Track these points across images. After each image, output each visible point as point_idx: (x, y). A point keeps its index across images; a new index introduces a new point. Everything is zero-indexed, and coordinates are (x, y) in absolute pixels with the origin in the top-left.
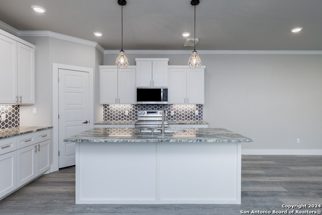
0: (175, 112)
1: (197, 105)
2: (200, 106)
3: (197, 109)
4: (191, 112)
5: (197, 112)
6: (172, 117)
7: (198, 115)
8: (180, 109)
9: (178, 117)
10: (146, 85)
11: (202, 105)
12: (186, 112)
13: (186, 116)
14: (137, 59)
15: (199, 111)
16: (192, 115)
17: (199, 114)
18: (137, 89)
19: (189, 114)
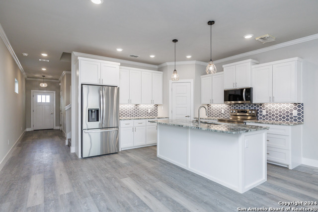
0: (267, 112)
1: (295, 104)
2: (299, 106)
3: (295, 109)
4: (288, 112)
5: (295, 113)
6: (264, 116)
7: (296, 115)
8: (273, 108)
9: (270, 117)
10: (230, 87)
11: (302, 104)
12: (280, 112)
13: (280, 116)
14: (223, 66)
15: (299, 110)
16: (288, 116)
17: (299, 114)
18: (225, 91)
19: (284, 114)
